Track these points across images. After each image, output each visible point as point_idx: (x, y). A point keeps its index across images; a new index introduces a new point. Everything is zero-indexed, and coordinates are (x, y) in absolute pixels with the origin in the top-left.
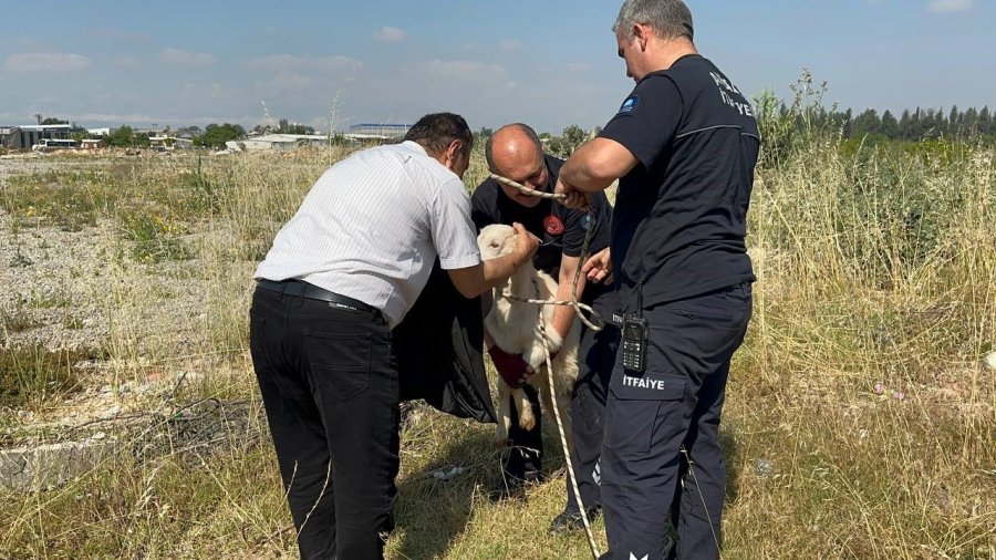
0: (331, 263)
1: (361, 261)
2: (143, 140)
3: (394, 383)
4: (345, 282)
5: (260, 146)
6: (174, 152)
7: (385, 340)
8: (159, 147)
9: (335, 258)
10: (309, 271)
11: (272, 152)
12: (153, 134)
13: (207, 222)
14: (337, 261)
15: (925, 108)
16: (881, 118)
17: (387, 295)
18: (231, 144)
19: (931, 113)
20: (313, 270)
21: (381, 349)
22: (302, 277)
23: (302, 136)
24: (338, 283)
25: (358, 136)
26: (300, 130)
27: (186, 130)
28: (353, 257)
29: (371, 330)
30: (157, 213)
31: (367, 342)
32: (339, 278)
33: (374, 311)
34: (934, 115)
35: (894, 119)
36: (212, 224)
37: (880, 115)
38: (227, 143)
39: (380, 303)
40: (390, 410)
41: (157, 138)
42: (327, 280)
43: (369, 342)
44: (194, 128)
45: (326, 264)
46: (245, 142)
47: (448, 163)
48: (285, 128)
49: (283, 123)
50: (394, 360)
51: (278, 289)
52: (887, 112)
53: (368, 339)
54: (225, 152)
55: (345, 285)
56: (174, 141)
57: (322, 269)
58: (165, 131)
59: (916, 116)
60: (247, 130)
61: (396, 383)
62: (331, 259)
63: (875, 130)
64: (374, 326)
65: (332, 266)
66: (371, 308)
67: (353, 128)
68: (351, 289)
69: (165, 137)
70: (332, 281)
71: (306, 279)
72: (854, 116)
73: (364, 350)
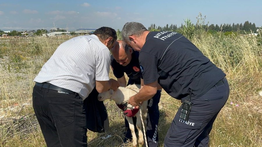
0: (59, 76)
1: (71, 76)
2: (19, 34)
3: (84, 119)
4: (64, 83)
5: (52, 35)
6: (28, 37)
7: (80, 104)
8: (24, 36)
9: (61, 75)
10: (51, 80)
11: (55, 37)
12: (22, 32)
13: (35, 57)
14: (61, 76)
15: (226, 24)
16: (215, 26)
17: (80, 88)
18: (44, 35)
19: (228, 25)
20: (52, 79)
21: (79, 107)
22: (49, 81)
23: (63, 32)
24: (62, 84)
25: (78, 32)
26: (62, 31)
27: (31, 31)
28: (67, 75)
29: (74, 101)
30: (21, 54)
31: (73, 105)
32: (62, 82)
33: (76, 94)
34: (229, 25)
35: (218, 27)
36: (37, 57)
37: (215, 25)
38: (43, 34)
39: (78, 91)
40: (82, 129)
41: (23, 33)
42: (58, 82)
43: (74, 105)
44: (34, 31)
45: (58, 77)
46: (47, 34)
47: (106, 44)
48: (59, 30)
49: (58, 29)
50: (84, 111)
51: (41, 86)
52: (217, 25)
53: (73, 104)
54: (42, 37)
55: (64, 84)
56: (28, 34)
57: (56, 78)
58: (26, 32)
59: (224, 26)
60: (48, 31)
61: (85, 119)
62: (59, 75)
63: (214, 29)
64: (75, 99)
65: (60, 78)
66: (75, 93)
67: (77, 30)
68: (66, 86)
69: (26, 33)
70: (59, 83)
71: (50, 83)
72: (208, 26)
73: (72, 108)
